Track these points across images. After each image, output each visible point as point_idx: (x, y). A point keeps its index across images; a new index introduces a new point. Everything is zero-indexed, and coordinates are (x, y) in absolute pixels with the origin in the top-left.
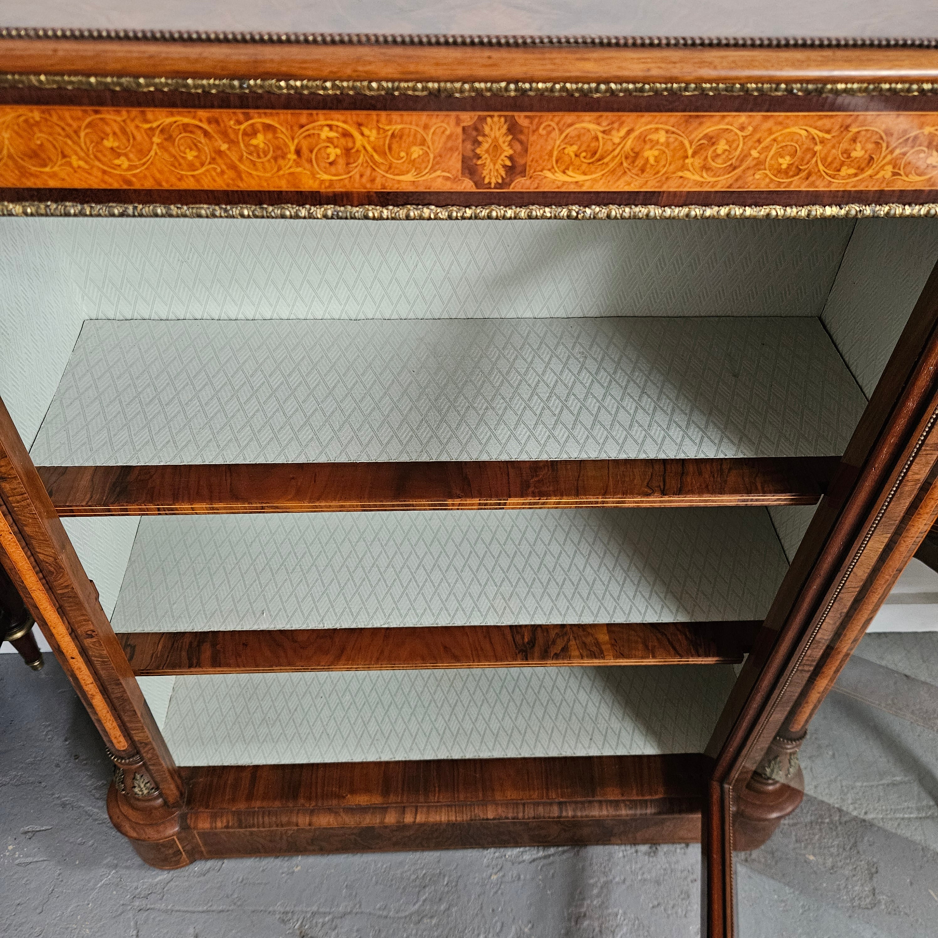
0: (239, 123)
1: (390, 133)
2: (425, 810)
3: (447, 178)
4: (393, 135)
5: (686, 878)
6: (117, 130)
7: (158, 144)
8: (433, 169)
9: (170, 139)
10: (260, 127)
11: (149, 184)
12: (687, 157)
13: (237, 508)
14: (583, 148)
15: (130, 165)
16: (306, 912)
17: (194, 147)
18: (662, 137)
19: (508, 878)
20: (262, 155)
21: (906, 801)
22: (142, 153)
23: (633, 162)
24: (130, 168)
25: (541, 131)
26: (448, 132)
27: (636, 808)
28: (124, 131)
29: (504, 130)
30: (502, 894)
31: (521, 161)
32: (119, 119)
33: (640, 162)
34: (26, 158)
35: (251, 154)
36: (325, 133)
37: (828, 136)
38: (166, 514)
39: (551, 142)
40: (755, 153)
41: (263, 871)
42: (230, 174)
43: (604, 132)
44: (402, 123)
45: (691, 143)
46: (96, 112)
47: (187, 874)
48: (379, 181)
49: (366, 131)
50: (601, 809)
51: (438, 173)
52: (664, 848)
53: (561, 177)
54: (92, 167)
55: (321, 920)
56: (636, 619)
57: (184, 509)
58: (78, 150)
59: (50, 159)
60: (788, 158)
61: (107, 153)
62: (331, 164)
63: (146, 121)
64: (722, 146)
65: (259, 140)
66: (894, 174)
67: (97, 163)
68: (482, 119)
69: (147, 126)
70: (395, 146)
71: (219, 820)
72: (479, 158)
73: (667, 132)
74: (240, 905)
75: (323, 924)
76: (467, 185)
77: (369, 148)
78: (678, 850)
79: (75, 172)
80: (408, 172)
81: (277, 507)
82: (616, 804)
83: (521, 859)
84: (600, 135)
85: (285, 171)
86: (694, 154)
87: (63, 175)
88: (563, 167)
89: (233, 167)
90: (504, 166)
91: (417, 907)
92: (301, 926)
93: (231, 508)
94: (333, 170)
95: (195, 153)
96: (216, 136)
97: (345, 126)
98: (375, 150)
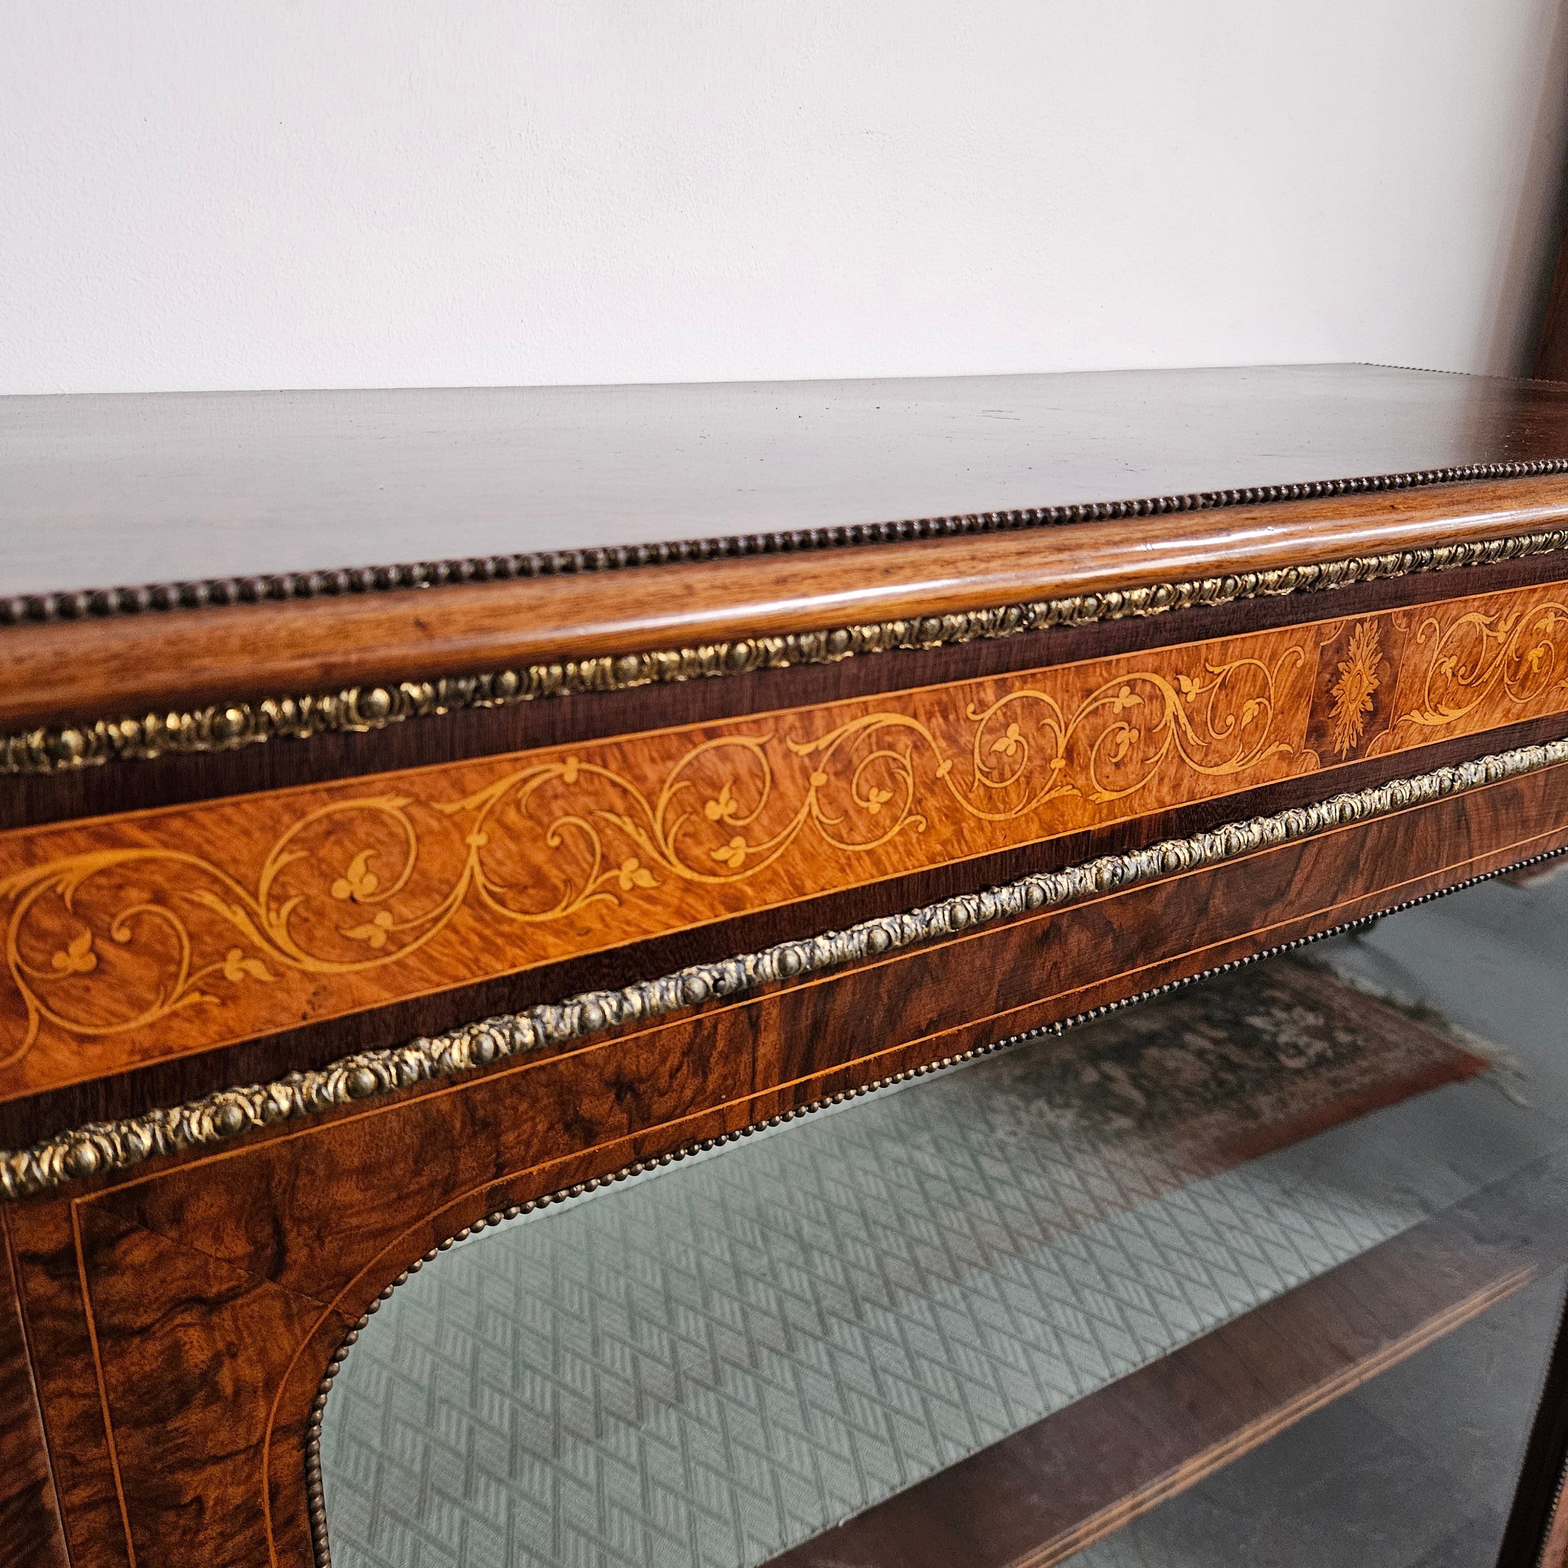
0: (983, 706)
1: (1219, 680)
3: (1282, 756)
4: (1223, 685)
6: (743, 772)
7: (817, 789)
8: (1267, 743)
9: (845, 769)
10: (1018, 708)
11: (774, 900)
14: (1463, 659)
15: (747, 855)
17: (888, 782)
18: (1549, 623)
20: (1008, 773)
22: (783, 818)
23: (1515, 674)
24: (750, 862)
25: (1421, 639)
26: (1299, 664)
28: (756, 771)
29: (1374, 645)
31: (1384, 698)
32: (751, 742)
33: (1522, 671)
34: (509, 895)
35: (986, 775)
36: (1124, 700)
39: (1427, 653)
42: (944, 830)
43: (1490, 626)
44: (1242, 656)
46: (711, 734)
48: (1186, 783)
49: (1185, 682)
51: (1274, 748)
53: (1433, 719)
54: (665, 879)
58: (643, 840)
59: (568, 882)
61: (706, 833)
62: (1118, 765)
63: (809, 736)
65: (1008, 742)
67: (679, 869)
69: (809, 748)
70: (1221, 706)
72: (1333, 703)
73: (1556, 613)
77: (1183, 720)
79: (621, 903)
80: (1231, 756)
84: (1485, 632)
85: (1042, 798)
87: (589, 921)
88: (1435, 700)
89: (953, 813)
90: (1364, 712)
94: (1118, 777)
95: (886, 796)
96: (938, 745)
97: (1157, 680)
98: (1191, 720)
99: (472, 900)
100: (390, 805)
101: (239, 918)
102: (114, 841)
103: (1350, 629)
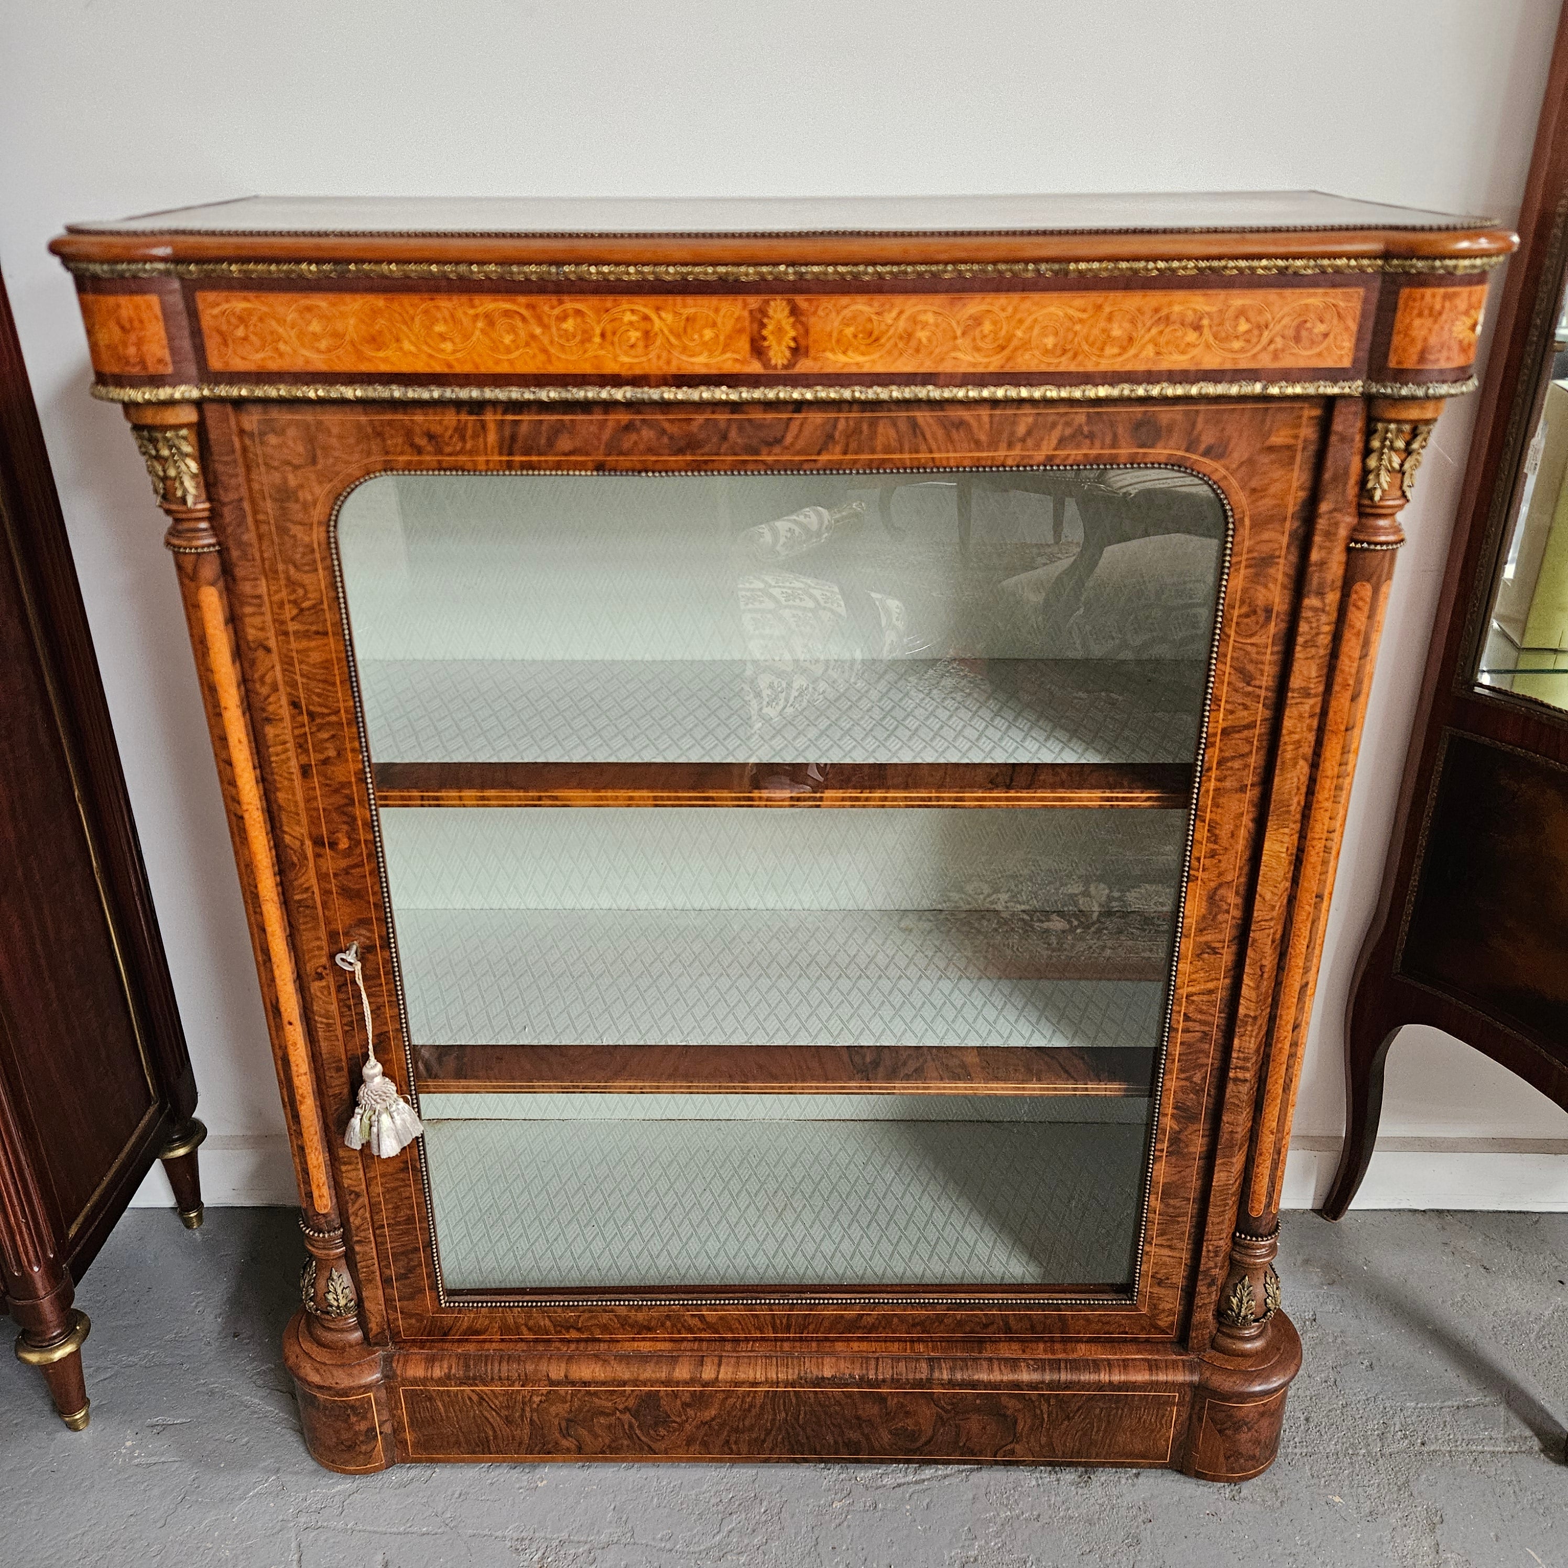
0: (553, 308)
1: (684, 317)
2: (733, 1361)
3: (736, 360)
4: (688, 319)
5: (1135, 1517)
6: (447, 316)
7: (480, 329)
8: (724, 352)
9: (491, 324)
10: (571, 312)
11: (467, 368)
12: (955, 338)
13: (511, 799)
14: (860, 328)
15: (454, 349)
16: (552, 1539)
17: (511, 332)
18: (930, 318)
19: (859, 1506)
20: (570, 338)
21: (1486, 1429)
22: (467, 337)
23: (908, 343)
24: (455, 352)
25: (820, 313)
26: (736, 316)
27: (1044, 1370)
28: (452, 316)
29: (787, 312)
30: (849, 1526)
31: (803, 342)
32: (450, 305)
33: (913, 343)
34: (365, 343)
35: (561, 338)
36: (628, 317)
37: (1084, 316)
39: (829, 323)
40: (1019, 333)
41: (492, 1484)
42: (541, 357)
43: (877, 314)
44: (695, 306)
45: (958, 323)
46: (432, 299)
47: (379, 1485)
48: (674, 363)
49: (663, 314)
50: (991, 1370)
51: (728, 355)
53: (842, 358)
54: (419, 349)
55: (572, 1551)
58: (411, 335)
59: (385, 344)
60: (1052, 337)
61: (435, 338)
62: (632, 346)
63: (473, 307)
64: (987, 327)
65: (569, 325)
66: (1158, 353)
67: (425, 348)
68: (767, 302)
69: (472, 312)
70: (689, 330)
71: (437, 1364)
72: (765, 339)
73: (935, 313)
74: (455, 1527)
75: (576, 1555)
76: (755, 367)
77: (666, 332)
79: (405, 356)
80: (701, 354)
82: (1014, 1364)
83: (879, 1483)
84: (874, 317)
85: (590, 354)
86: (964, 334)
87: (394, 359)
88: (843, 348)
89: (544, 351)
90: (790, 348)
91: (718, 1538)
92: (543, 1558)
94: (633, 352)
95: (511, 338)
96: (532, 321)
97: (645, 310)
98: (671, 331)
99: (352, 343)
100: (323, 304)
101: (281, 330)
102: (246, 299)
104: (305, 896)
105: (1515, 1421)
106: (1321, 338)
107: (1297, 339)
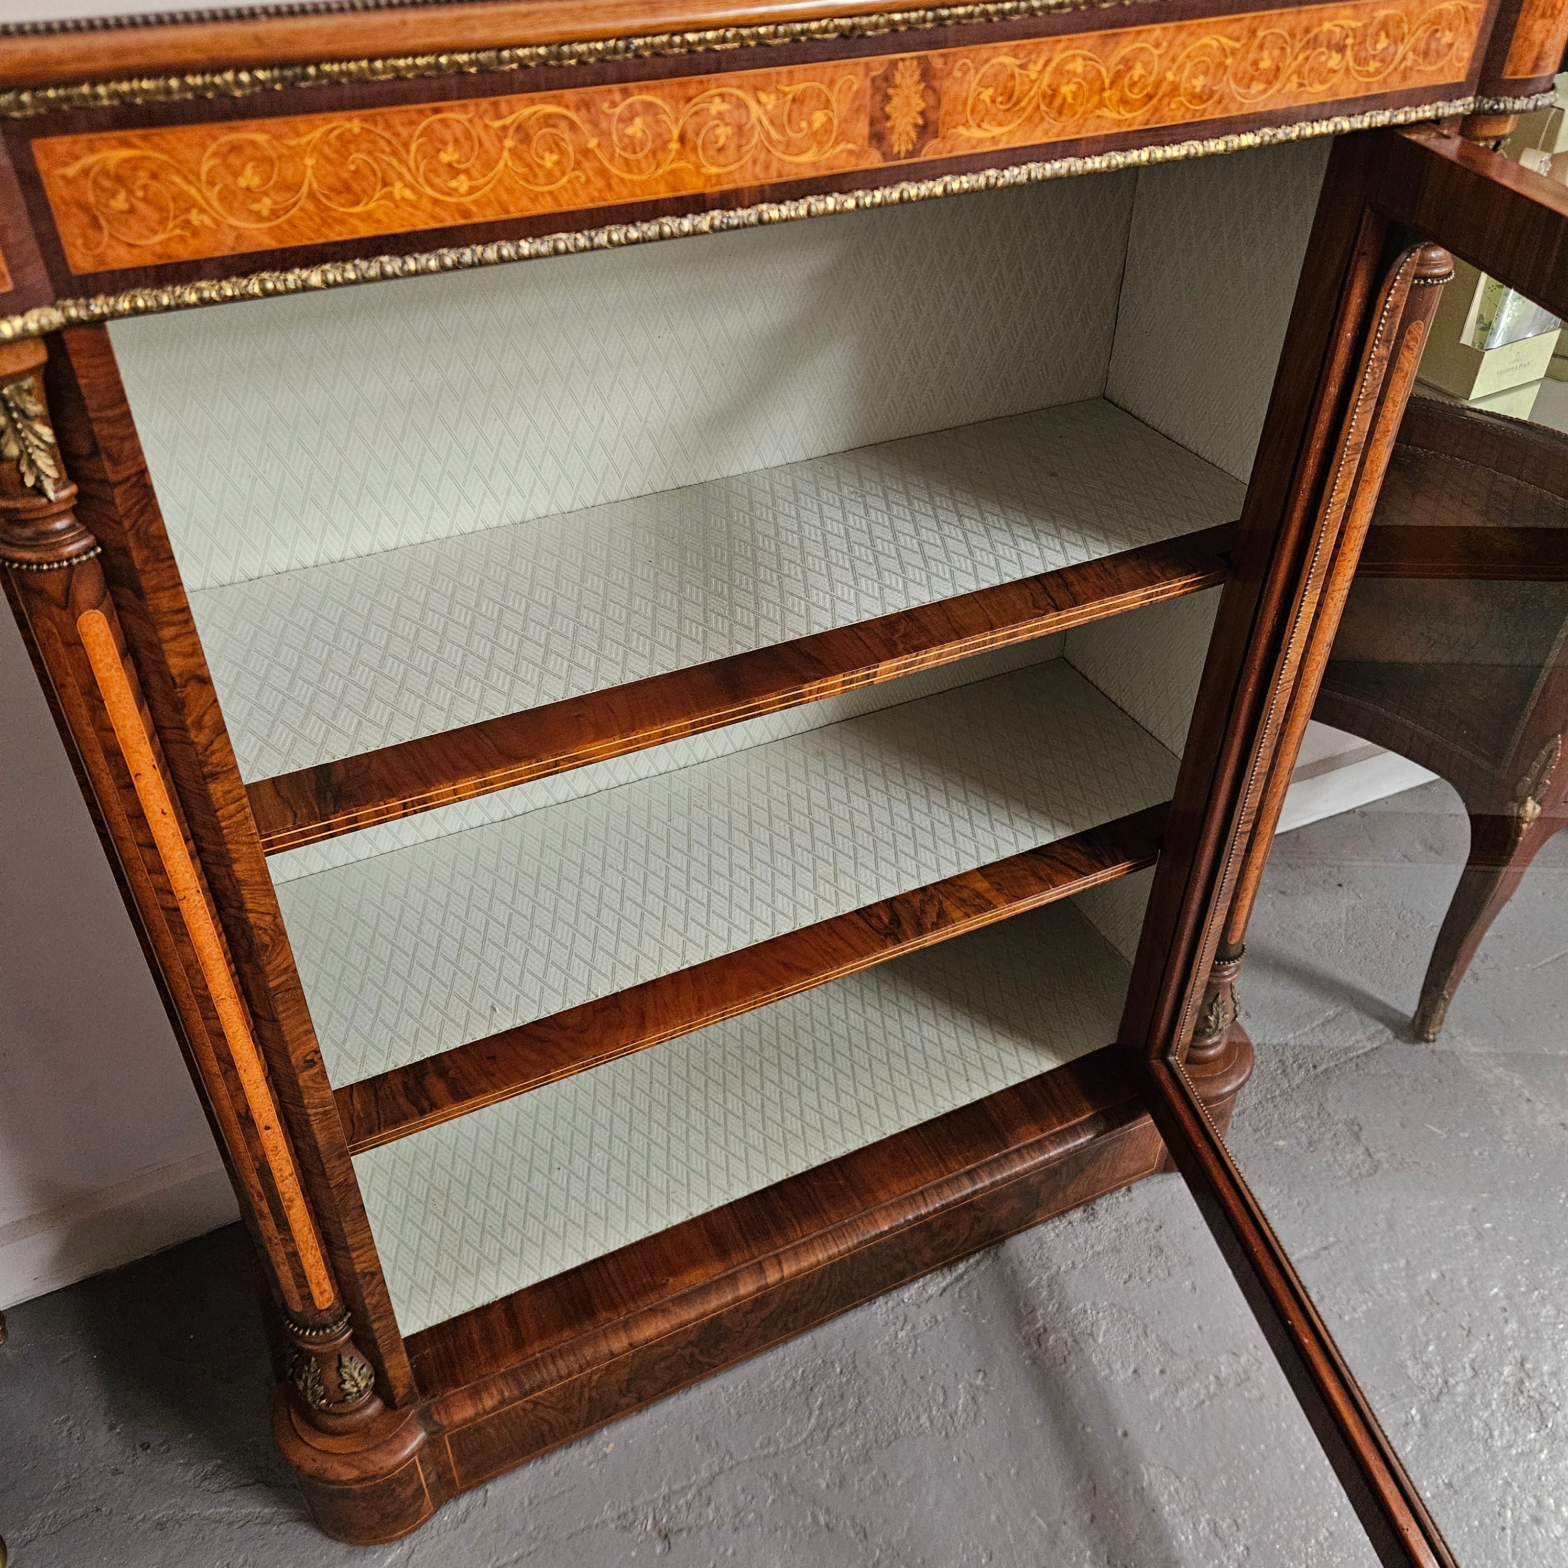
0: (614, 105)
1: (790, 97)
2: (790, 1254)
3: (851, 152)
4: (794, 100)
5: (1147, 1229)
6: (460, 136)
7: (510, 150)
8: (837, 143)
9: (526, 139)
10: (639, 107)
11: (491, 215)
12: (1103, 89)
13: (520, 774)
14: (1000, 91)
15: (470, 187)
16: (654, 1501)
17: (555, 149)
18: (1078, 66)
19: (921, 1328)
20: (638, 149)
21: (1351, 1035)
22: (489, 165)
23: (1051, 103)
24: (472, 190)
25: (958, 74)
26: (855, 88)
27: (1065, 1142)
28: (468, 135)
29: (916, 77)
30: (923, 1350)
31: (932, 116)
32: (462, 117)
33: (1058, 102)
34: (332, 195)
35: (624, 149)
36: (717, 106)
37: (1237, 45)
38: (415, 812)
39: (966, 86)
40: (1170, 76)
41: (557, 1474)
42: (600, 183)
43: (1021, 67)
44: (805, 81)
45: (1108, 69)
46: (436, 111)
47: (434, 1533)
48: (774, 166)
49: (763, 97)
50: (1023, 1160)
51: (842, 147)
52: (1102, 1204)
53: (976, 133)
54: (420, 195)
55: (682, 1501)
56: (1009, 851)
57: (442, 796)
58: (404, 170)
59: (364, 191)
60: (1201, 78)
61: (442, 171)
62: (720, 150)
63: (499, 116)
64: (1138, 71)
65: (637, 128)
66: (1301, 85)
67: (429, 190)
69: (497, 124)
70: (795, 115)
71: (485, 1395)
72: (888, 117)
73: (1085, 58)
74: (545, 1538)
75: (689, 1506)
76: (874, 160)
77: (766, 122)
78: (1121, 1200)
79: (397, 206)
80: (808, 150)
81: (577, 758)
82: (1039, 1146)
83: (926, 1296)
84: (1017, 71)
85: (666, 168)
86: (1112, 83)
87: (379, 215)
88: (978, 119)
89: (603, 172)
90: (916, 125)
91: (813, 1420)
92: (655, 1524)
93: (512, 776)
94: (722, 160)
95: (555, 157)
96: (586, 128)
97: (739, 93)
98: (772, 122)
99: (312, 196)
100: (261, 138)
101: (193, 191)
102: (127, 144)
103: (894, 64)
104: (284, 978)
105: (1367, 1020)
106: (1446, 50)
107: (1426, 54)
